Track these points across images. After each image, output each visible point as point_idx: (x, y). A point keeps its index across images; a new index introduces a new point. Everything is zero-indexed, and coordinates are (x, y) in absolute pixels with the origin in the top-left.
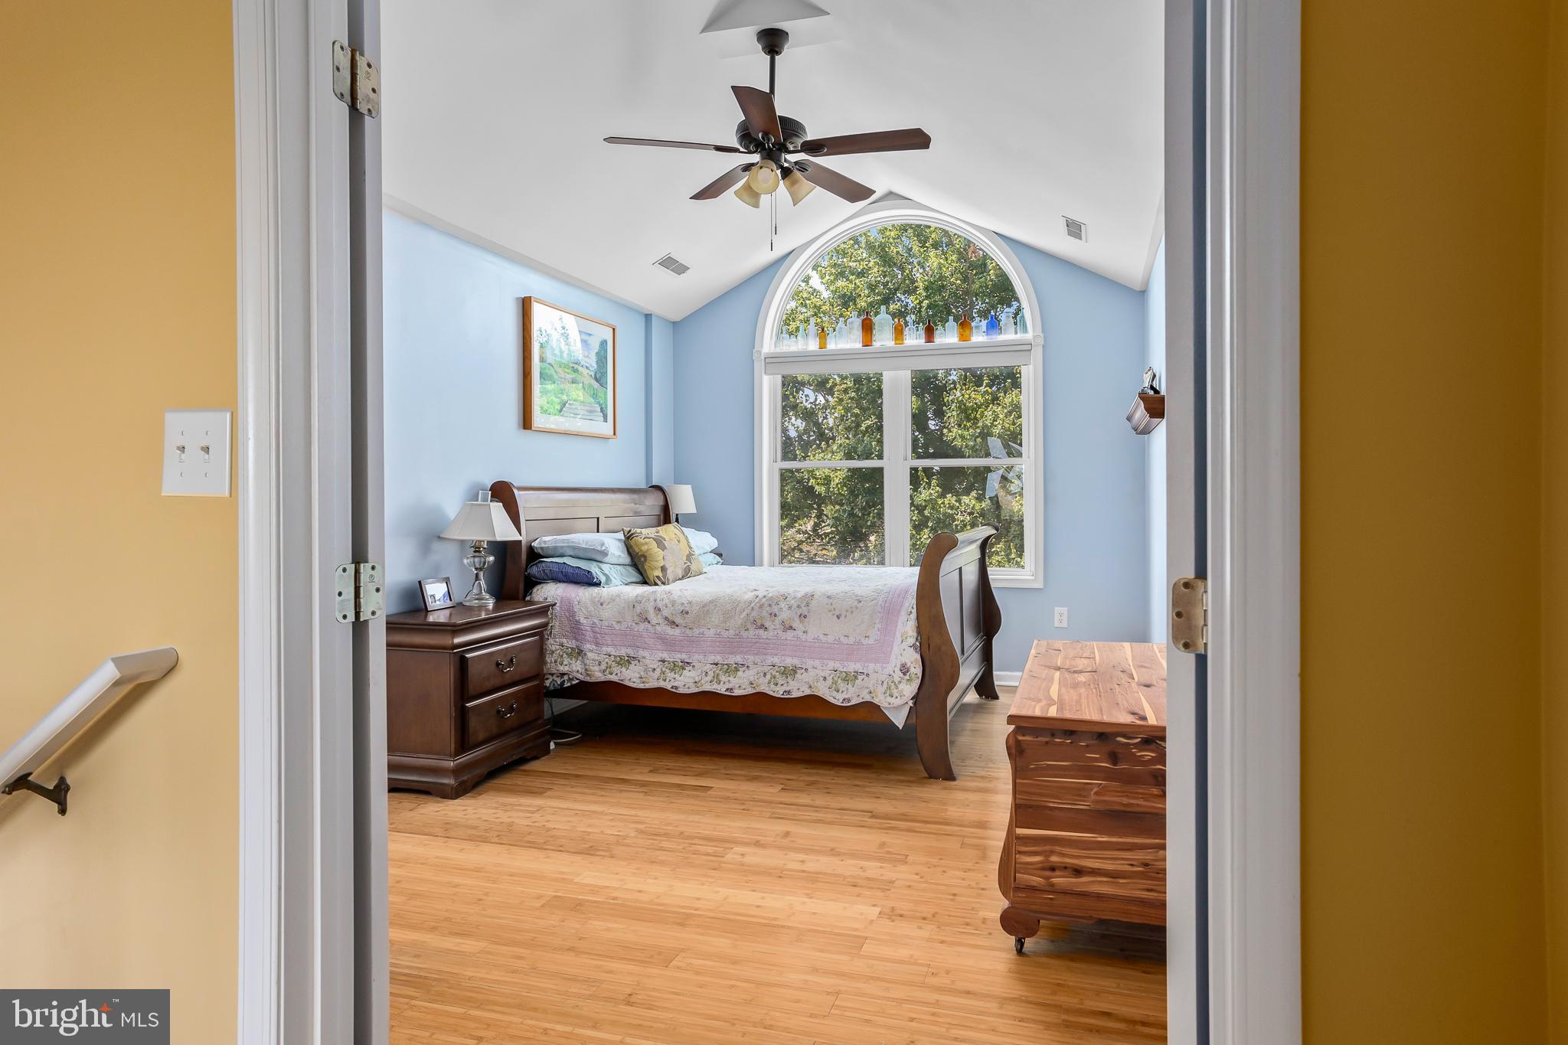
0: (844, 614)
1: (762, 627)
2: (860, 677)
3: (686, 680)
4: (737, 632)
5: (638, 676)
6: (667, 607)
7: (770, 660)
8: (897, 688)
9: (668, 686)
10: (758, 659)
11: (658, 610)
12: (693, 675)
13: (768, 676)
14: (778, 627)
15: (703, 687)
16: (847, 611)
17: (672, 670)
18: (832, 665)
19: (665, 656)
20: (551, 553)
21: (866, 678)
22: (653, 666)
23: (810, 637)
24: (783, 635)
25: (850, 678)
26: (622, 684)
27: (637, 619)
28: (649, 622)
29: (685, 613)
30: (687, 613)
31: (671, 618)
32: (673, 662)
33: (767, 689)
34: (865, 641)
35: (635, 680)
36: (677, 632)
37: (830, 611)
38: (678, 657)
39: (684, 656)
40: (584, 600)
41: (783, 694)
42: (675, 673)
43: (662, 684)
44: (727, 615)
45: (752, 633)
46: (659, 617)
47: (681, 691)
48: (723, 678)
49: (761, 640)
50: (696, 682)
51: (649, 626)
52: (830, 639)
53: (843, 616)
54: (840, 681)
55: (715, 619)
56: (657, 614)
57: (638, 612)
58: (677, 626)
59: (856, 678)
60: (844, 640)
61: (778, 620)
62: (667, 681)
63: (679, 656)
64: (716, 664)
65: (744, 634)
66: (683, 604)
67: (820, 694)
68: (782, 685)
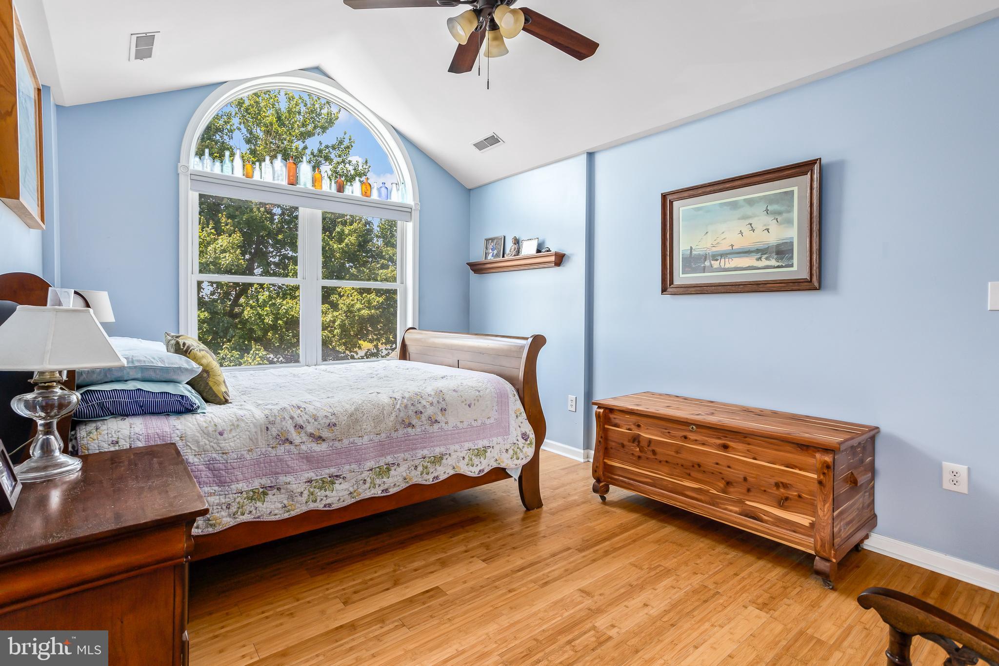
0: (473, 402)
1: (410, 425)
2: (489, 451)
3: (340, 494)
4: (388, 434)
5: (280, 506)
6: (309, 422)
7: (420, 453)
8: (522, 451)
9: (320, 506)
10: (407, 455)
11: (299, 427)
12: (347, 487)
13: (420, 468)
14: (425, 422)
15: (362, 496)
16: (475, 400)
17: (321, 488)
18: (467, 445)
19: (311, 475)
20: (95, 377)
21: (492, 450)
22: (299, 490)
23: (450, 427)
24: (430, 429)
25: (481, 453)
26: (261, 522)
27: (273, 442)
28: (291, 443)
29: (332, 425)
30: (335, 425)
31: (317, 434)
32: (321, 479)
33: (420, 480)
34: (488, 422)
35: (276, 512)
36: (324, 447)
37: (463, 402)
38: (325, 472)
39: (333, 470)
40: (189, 433)
41: (433, 481)
42: (325, 490)
43: (312, 506)
44: (378, 420)
45: (401, 432)
46: (303, 434)
47: (335, 506)
48: (378, 481)
49: (411, 438)
50: (351, 493)
51: (292, 447)
52: (465, 424)
53: (473, 404)
54: (474, 458)
55: (368, 426)
56: (299, 433)
57: (274, 434)
58: (324, 440)
59: (486, 452)
60: (474, 424)
61: (424, 417)
62: (318, 501)
63: (327, 471)
64: (371, 470)
65: (394, 435)
66: (326, 417)
67: (461, 472)
68: (432, 472)
